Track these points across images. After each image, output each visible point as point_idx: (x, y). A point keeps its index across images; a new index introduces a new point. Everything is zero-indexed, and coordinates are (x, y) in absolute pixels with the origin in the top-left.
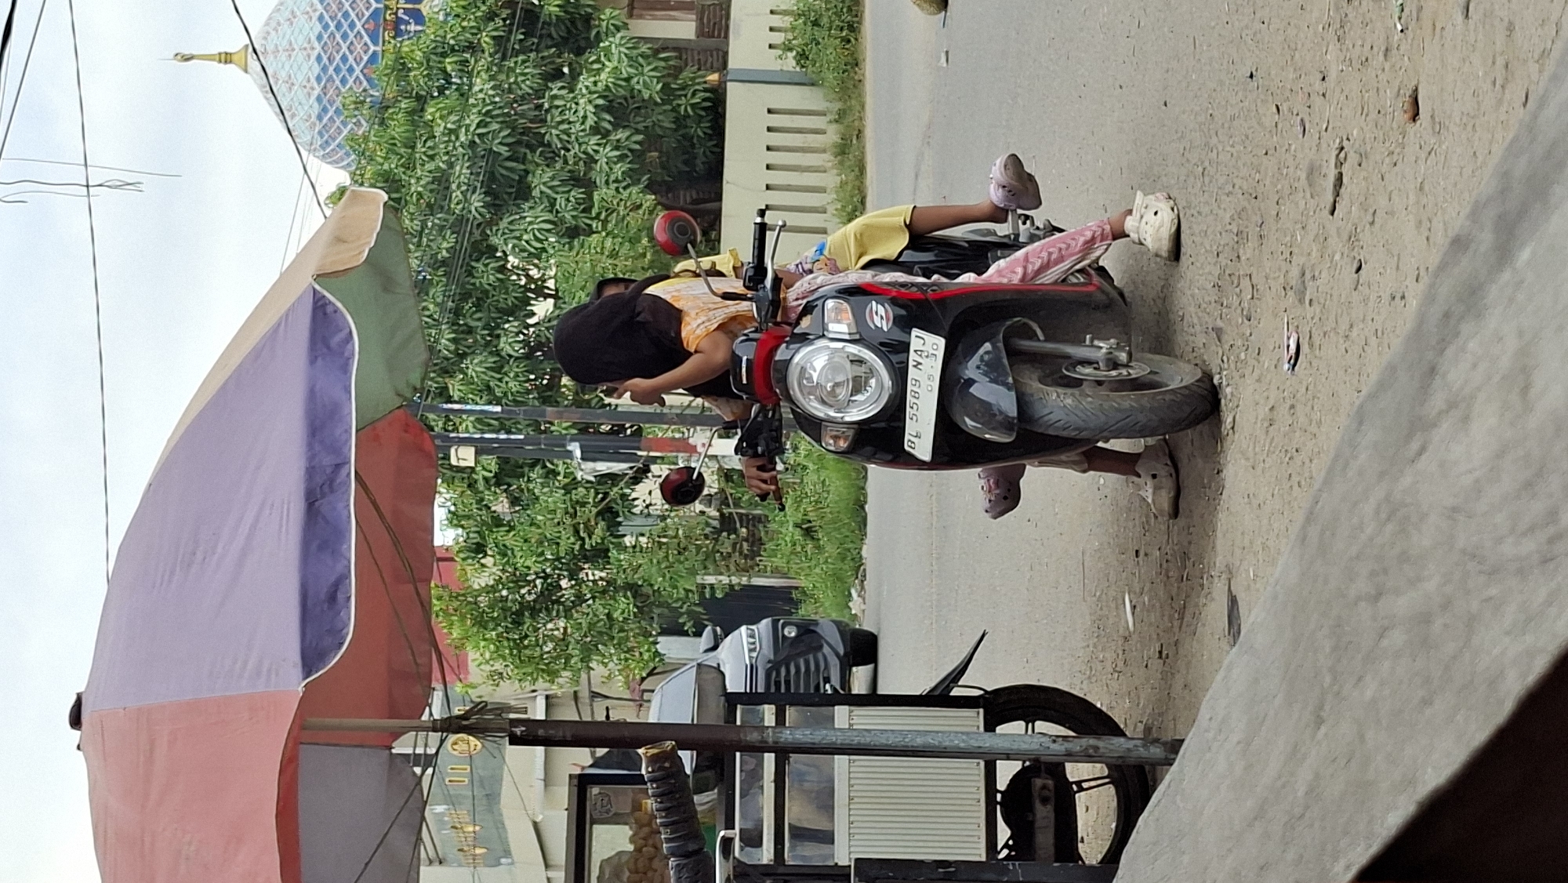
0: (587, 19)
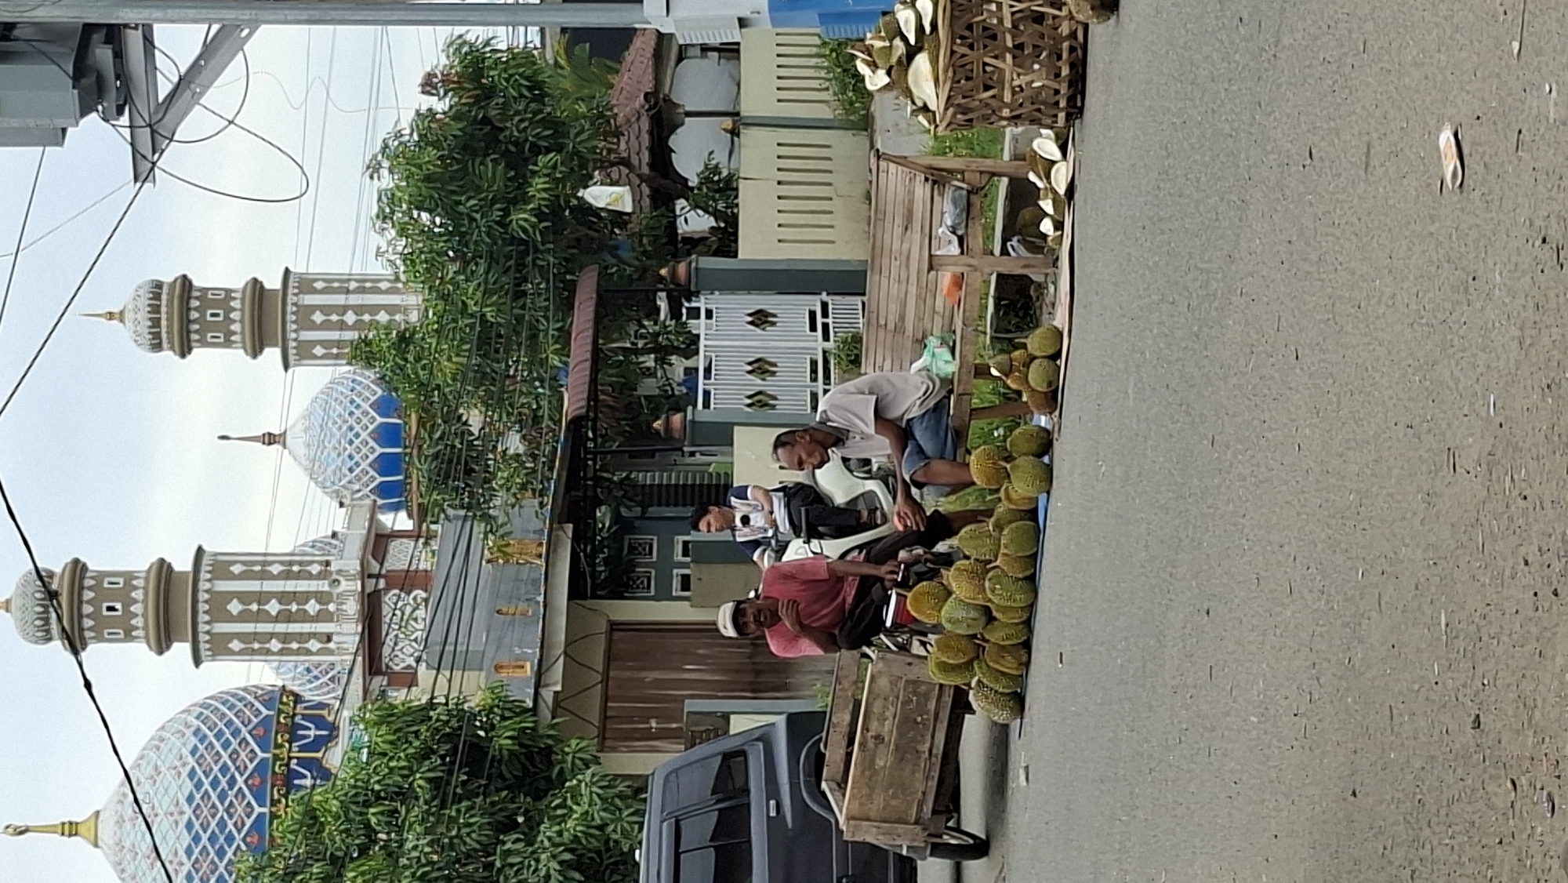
0: (548, 754)
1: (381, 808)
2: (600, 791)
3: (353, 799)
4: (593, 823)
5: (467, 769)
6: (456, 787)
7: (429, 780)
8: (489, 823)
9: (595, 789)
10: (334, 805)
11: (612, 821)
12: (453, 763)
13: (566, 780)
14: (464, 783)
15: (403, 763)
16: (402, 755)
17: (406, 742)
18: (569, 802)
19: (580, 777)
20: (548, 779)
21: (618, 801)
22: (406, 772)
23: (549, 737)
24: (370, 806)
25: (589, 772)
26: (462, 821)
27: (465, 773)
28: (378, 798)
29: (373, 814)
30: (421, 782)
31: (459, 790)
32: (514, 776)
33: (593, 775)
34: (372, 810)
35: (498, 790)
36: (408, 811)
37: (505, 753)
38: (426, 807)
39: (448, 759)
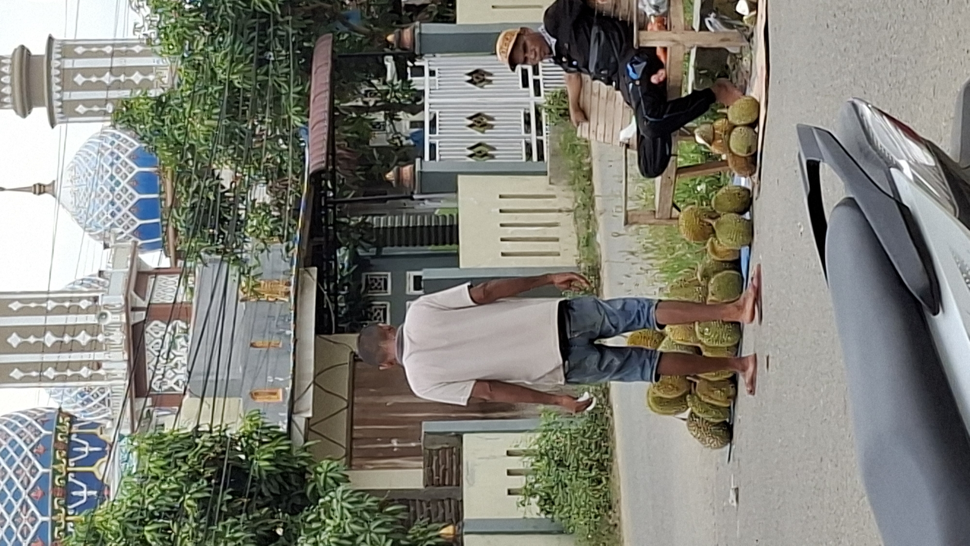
0: (302, 473)
1: (155, 526)
2: (350, 506)
3: (129, 519)
4: (345, 535)
5: (230, 490)
6: (222, 505)
7: (198, 500)
8: (252, 538)
9: (345, 504)
10: (114, 525)
11: (362, 532)
12: (218, 484)
13: (320, 497)
14: (229, 501)
15: (175, 486)
16: (172, 478)
17: (176, 466)
18: (323, 517)
19: (332, 494)
20: (303, 495)
21: (366, 514)
22: (177, 494)
23: (303, 458)
24: (146, 524)
25: (340, 489)
26: (228, 536)
27: (229, 493)
28: (152, 516)
29: (149, 531)
30: (191, 502)
31: (224, 509)
32: (272, 494)
33: (344, 492)
34: (147, 528)
35: (259, 508)
36: (180, 528)
37: (264, 473)
38: (194, 525)
39: (213, 481)
